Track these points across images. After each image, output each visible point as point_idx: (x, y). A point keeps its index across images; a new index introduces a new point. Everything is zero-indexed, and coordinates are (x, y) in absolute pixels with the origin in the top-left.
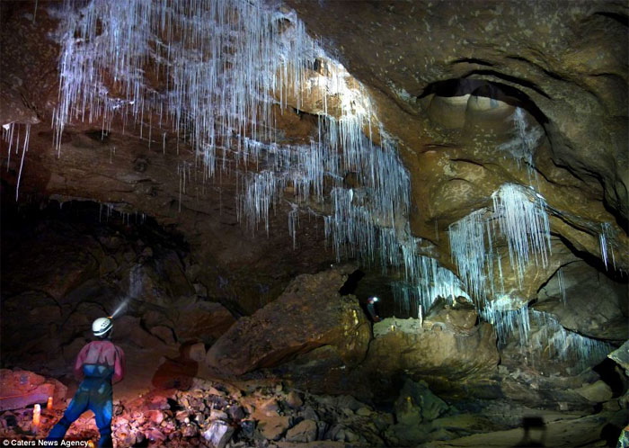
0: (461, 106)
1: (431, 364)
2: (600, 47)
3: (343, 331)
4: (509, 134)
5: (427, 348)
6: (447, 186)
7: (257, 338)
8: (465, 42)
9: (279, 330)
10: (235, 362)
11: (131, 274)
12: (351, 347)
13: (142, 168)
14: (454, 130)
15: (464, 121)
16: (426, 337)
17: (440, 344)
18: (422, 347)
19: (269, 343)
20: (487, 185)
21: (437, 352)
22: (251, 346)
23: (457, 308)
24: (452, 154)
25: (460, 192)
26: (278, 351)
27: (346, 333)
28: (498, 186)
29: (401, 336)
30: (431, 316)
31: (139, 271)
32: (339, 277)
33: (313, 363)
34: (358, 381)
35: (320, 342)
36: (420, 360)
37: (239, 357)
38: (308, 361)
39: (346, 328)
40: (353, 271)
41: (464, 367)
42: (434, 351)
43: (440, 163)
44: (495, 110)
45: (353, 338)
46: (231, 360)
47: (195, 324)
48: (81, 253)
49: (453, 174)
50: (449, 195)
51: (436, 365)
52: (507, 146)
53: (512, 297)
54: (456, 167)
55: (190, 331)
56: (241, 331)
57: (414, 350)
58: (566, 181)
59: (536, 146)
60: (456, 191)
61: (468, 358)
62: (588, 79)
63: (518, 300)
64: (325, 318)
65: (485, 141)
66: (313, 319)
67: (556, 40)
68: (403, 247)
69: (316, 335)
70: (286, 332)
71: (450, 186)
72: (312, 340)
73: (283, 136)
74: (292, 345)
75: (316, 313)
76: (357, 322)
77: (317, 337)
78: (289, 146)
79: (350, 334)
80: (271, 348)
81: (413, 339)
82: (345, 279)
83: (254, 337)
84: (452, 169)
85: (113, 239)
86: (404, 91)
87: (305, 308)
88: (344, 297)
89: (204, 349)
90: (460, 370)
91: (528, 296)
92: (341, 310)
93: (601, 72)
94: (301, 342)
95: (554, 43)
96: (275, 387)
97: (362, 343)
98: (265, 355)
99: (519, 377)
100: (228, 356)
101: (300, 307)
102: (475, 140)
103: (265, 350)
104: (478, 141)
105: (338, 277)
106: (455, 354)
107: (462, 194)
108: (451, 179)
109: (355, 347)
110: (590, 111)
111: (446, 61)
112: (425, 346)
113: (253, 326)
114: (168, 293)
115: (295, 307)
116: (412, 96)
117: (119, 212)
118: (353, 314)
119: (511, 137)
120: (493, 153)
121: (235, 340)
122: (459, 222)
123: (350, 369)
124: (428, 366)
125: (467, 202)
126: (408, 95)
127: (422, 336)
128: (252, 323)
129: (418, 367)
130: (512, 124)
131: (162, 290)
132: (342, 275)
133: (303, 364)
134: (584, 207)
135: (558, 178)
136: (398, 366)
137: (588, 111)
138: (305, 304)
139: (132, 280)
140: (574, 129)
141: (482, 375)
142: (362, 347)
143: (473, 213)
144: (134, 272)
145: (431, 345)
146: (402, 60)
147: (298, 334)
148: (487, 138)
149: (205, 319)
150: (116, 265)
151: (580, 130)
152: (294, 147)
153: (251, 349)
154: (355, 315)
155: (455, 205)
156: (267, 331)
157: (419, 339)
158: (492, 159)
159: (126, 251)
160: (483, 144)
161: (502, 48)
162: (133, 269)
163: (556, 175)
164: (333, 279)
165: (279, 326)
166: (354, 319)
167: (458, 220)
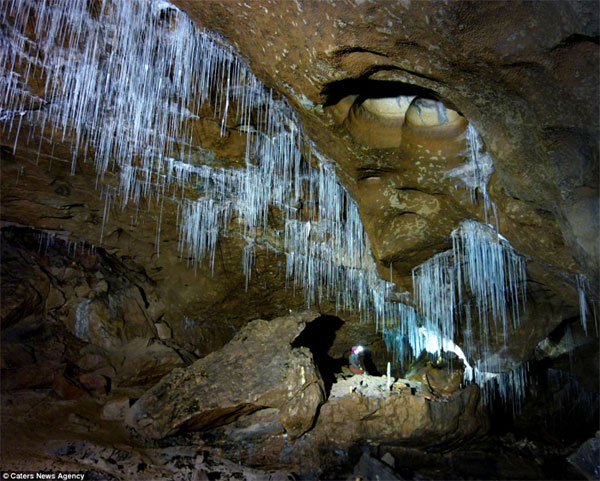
0: (397, 119)
1: (399, 435)
2: (507, 23)
3: (287, 391)
4: (461, 157)
5: (393, 416)
6: (399, 222)
7: (186, 396)
8: (341, 24)
9: (212, 387)
10: (155, 423)
11: (78, 311)
12: (293, 412)
13: (65, 192)
14: (387, 150)
15: (400, 139)
16: (392, 402)
17: (410, 410)
18: (386, 413)
19: (196, 402)
20: (444, 221)
21: (405, 420)
22: (176, 405)
23: (440, 367)
24: (396, 181)
25: (416, 228)
26: (206, 414)
27: (290, 395)
28: (456, 223)
29: (358, 400)
30: (411, 374)
31: (87, 307)
32: (295, 326)
33: (254, 428)
34: (303, 452)
35: (258, 404)
36: (385, 429)
37: (161, 417)
38: (250, 424)
39: (290, 388)
40: (314, 318)
41: (443, 439)
42: (402, 420)
43: (386, 193)
44: (444, 127)
45: (297, 401)
46: (151, 421)
47: (138, 372)
48: (20, 286)
49: (402, 206)
50: (401, 233)
51: (404, 436)
52: (458, 172)
53: (502, 356)
54: (406, 197)
55: (133, 379)
56: (170, 385)
57: (378, 417)
58: (526, 218)
59: (491, 172)
60: (410, 228)
61: (445, 428)
62: (504, 72)
63: (510, 360)
64: (267, 375)
65: (431, 165)
66: (254, 376)
67: (441, 12)
68: (374, 292)
69: (253, 395)
70: (220, 390)
71: (403, 222)
72: (248, 401)
73: (213, 157)
74: (224, 406)
75: (259, 368)
76: (303, 381)
77: (252, 398)
78: (223, 169)
79: (295, 395)
80: (197, 409)
81: (375, 403)
82: (302, 328)
83: (183, 394)
84: (401, 200)
85: (68, 270)
86: (304, 97)
87: (249, 361)
88: (295, 350)
89: (128, 405)
90: (438, 443)
91: (522, 356)
92: (287, 366)
93: (514, 60)
94: (236, 402)
95: (439, 16)
96: (195, 458)
97: (308, 407)
98: (188, 418)
99: (526, 448)
100: (149, 416)
101: (244, 359)
102: (418, 163)
103: (190, 410)
104: (421, 165)
105: (294, 324)
106: (427, 424)
107: (417, 231)
108: (402, 213)
109: (299, 413)
110: (521, 122)
111: (326, 52)
112: (391, 412)
113: (185, 380)
114: (118, 334)
115: (238, 359)
116: (316, 104)
117: (63, 241)
118: (300, 371)
119: (465, 160)
120: (441, 181)
121: (160, 397)
122: (422, 266)
123: (294, 439)
124: (396, 436)
125: (424, 242)
126: (311, 103)
127: (387, 401)
128: (186, 376)
129: (382, 437)
130: (464, 145)
131: (111, 329)
132: (299, 323)
133: (245, 427)
134: (552, 253)
135: (516, 214)
136: (358, 436)
137: (519, 121)
138: (250, 356)
139: (78, 317)
140: (508, 146)
141: (472, 447)
142: (308, 412)
143: (437, 256)
144: (81, 309)
145: (398, 411)
146: (287, 55)
147: (233, 392)
148: (434, 162)
149: (150, 366)
150: (63, 300)
151: (514, 147)
152: (230, 171)
153: (175, 409)
154: (303, 372)
155: (410, 246)
156: (199, 388)
157: (383, 404)
158: (441, 189)
159: (79, 284)
160: (428, 169)
161: (385, 30)
162: (81, 305)
163: (514, 210)
164: (288, 327)
165: (213, 382)
166: (301, 377)
167: (421, 263)
